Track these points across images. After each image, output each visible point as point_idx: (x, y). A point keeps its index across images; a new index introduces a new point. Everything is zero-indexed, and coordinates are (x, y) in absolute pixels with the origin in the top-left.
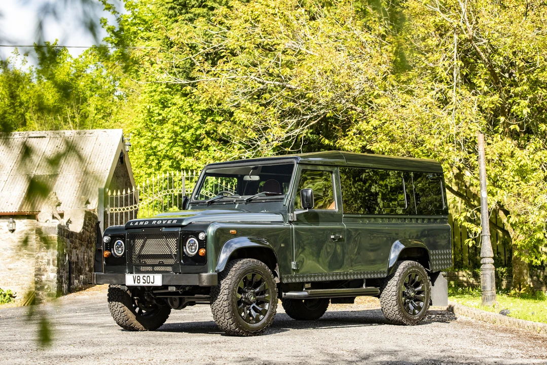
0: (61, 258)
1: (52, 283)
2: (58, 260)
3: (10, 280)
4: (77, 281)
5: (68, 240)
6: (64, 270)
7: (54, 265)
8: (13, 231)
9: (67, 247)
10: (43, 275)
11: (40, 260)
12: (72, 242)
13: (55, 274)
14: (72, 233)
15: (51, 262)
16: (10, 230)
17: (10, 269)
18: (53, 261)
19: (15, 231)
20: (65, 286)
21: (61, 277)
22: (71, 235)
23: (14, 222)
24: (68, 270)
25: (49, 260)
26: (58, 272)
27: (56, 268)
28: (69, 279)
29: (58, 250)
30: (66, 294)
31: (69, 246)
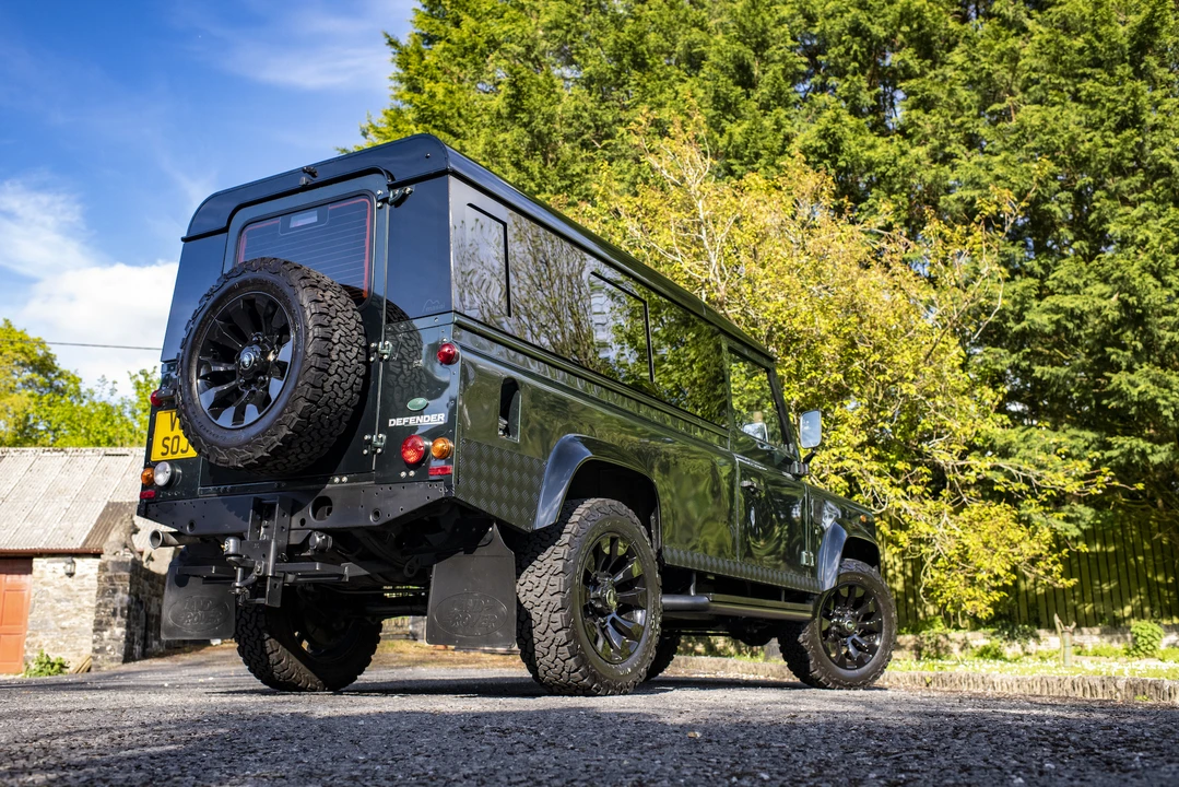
0: (133, 606)
1: (117, 643)
2: (129, 609)
3: (61, 643)
4: (157, 643)
5: (147, 584)
6: (137, 624)
7: (122, 616)
8: (71, 575)
9: (144, 593)
10: (106, 630)
11: (102, 609)
12: (152, 586)
13: (123, 630)
14: (153, 574)
15: (118, 612)
16: (67, 574)
17: (63, 628)
18: (122, 610)
19: (75, 576)
20: (138, 648)
21: (133, 634)
22: (151, 576)
23: (74, 562)
24: (144, 625)
25: (115, 610)
26: (128, 626)
27: (124, 621)
28: (145, 638)
29: (130, 594)
30: (139, 660)
31: (147, 592)
